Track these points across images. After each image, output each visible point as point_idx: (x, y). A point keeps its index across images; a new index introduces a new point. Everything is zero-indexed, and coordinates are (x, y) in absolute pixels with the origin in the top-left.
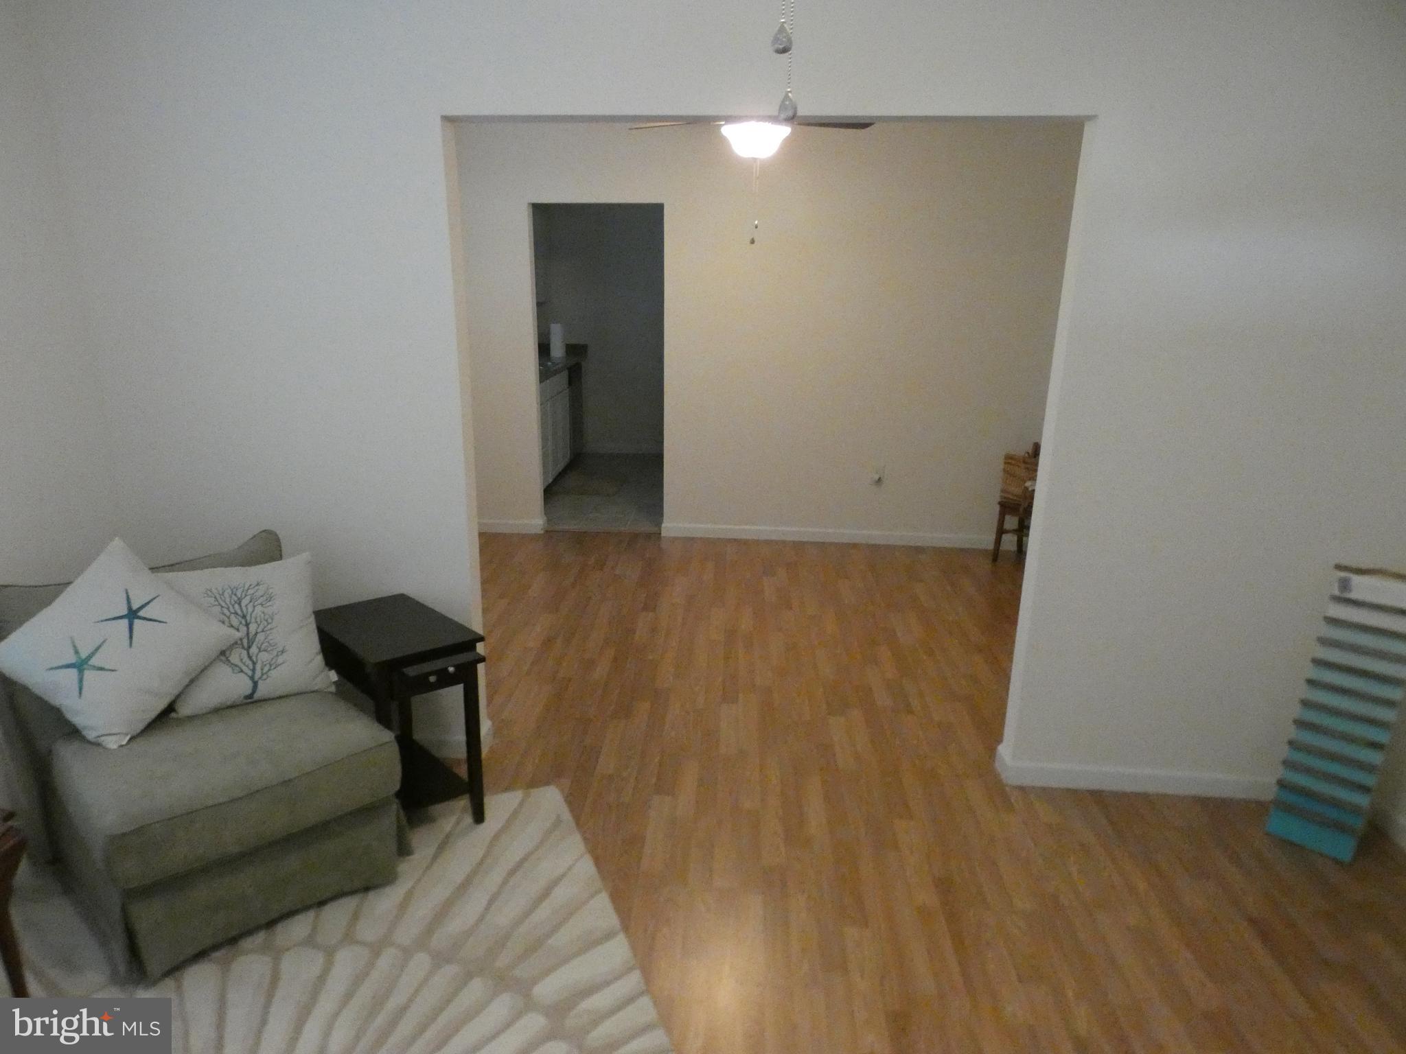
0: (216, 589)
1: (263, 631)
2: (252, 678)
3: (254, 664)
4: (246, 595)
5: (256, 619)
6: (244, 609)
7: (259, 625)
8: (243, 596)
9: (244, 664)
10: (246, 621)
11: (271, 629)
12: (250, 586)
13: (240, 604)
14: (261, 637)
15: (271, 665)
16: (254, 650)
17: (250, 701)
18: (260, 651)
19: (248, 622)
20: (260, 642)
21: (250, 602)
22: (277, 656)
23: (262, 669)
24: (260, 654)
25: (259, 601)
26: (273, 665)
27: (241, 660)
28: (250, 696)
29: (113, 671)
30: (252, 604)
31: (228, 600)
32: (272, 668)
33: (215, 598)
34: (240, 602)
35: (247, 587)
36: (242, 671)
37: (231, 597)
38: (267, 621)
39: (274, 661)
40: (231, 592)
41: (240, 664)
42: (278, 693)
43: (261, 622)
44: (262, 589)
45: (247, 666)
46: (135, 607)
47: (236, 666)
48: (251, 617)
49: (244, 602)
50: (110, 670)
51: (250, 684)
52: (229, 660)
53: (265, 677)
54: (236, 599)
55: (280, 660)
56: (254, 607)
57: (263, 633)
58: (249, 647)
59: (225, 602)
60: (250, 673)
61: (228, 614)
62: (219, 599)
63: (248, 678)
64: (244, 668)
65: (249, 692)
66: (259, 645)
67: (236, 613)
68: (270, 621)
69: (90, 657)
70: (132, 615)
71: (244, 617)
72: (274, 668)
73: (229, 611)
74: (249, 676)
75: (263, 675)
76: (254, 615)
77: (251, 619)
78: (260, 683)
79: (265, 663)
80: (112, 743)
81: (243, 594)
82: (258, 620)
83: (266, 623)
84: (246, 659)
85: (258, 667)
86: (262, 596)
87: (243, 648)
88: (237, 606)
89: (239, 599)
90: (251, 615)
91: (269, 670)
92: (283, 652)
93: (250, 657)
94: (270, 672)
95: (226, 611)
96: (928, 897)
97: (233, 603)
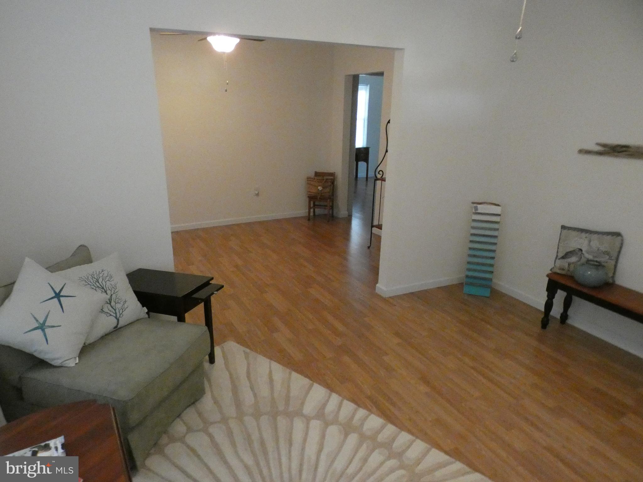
0: (84, 277)
1: (114, 293)
2: (116, 317)
3: (115, 310)
4: (99, 278)
5: (109, 288)
6: (101, 284)
7: (111, 291)
8: (98, 278)
9: (111, 311)
10: (105, 290)
11: (117, 292)
12: (99, 272)
13: (98, 282)
14: (114, 296)
15: (123, 310)
16: (113, 303)
17: (117, 329)
18: (116, 303)
19: (106, 290)
20: (115, 299)
21: (103, 280)
22: (124, 304)
23: (119, 312)
24: (116, 304)
25: (107, 279)
26: (123, 309)
27: (109, 310)
28: (116, 327)
29: (59, 326)
30: (104, 281)
31: (92, 281)
32: (124, 310)
33: (85, 281)
34: (98, 281)
35: (98, 274)
36: (111, 315)
37: (93, 279)
38: (114, 288)
39: (123, 306)
40: (91, 277)
41: (109, 312)
42: (128, 322)
43: (112, 289)
44: (106, 273)
45: (113, 312)
46: (57, 291)
47: (108, 313)
48: (106, 287)
49: (100, 280)
50: (57, 326)
51: (116, 321)
52: (103, 311)
53: (121, 315)
54: (96, 280)
55: (126, 306)
56: (106, 282)
57: (115, 294)
58: (111, 302)
59: (90, 282)
60: (115, 315)
61: (95, 288)
62: (87, 281)
63: (114, 318)
64: (112, 314)
65: (115, 325)
66: (114, 300)
67: (98, 287)
68: (115, 288)
69: (45, 321)
70: (58, 296)
71: (103, 288)
72: (125, 310)
73: (95, 287)
74: (114, 316)
75: (120, 315)
76: (107, 286)
77: (106, 289)
78: (120, 319)
79: (120, 309)
80: (71, 364)
81: (98, 276)
82: (110, 288)
83: (114, 289)
84: (111, 309)
85: (117, 311)
86: (107, 276)
87: (108, 303)
88: (97, 283)
89: (97, 279)
90: (106, 286)
91: (123, 312)
92: (125, 302)
93: (112, 307)
94: (124, 312)
95: (93, 287)
96: (396, 340)
97: (95, 282)
